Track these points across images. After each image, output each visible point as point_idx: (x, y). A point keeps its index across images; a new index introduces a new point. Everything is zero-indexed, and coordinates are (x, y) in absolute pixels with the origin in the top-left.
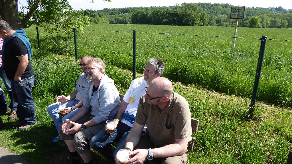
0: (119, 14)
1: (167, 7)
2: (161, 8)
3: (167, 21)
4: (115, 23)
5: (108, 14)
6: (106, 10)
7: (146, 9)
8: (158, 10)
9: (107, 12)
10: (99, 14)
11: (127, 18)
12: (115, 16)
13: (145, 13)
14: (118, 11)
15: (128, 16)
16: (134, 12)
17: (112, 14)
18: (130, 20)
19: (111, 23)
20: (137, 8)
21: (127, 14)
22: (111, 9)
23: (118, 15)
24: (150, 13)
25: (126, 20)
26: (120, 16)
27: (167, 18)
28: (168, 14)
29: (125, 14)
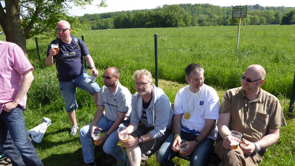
0: (101, 19)
1: (149, 10)
2: (143, 11)
3: (150, 24)
4: (97, 29)
5: (89, 20)
6: (87, 16)
7: (128, 12)
8: (140, 13)
9: (88, 17)
10: (80, 20)
11: (110, 23)
12: (97, 22)
13: (128, 17)
14: (99, 17)
15: (110, 20)
16: (116, 17)
17: (93, 20)
18: (113, 24)
19: (93, 28)
20: (119, 12)
21: (109, 19)
22: (92, 15)
23: (100, 20)
24: (132, 16)
25: (108, 25)
26: (102, 21)
27: (150, 20)
28: (151, 16)
29: (106, 19)
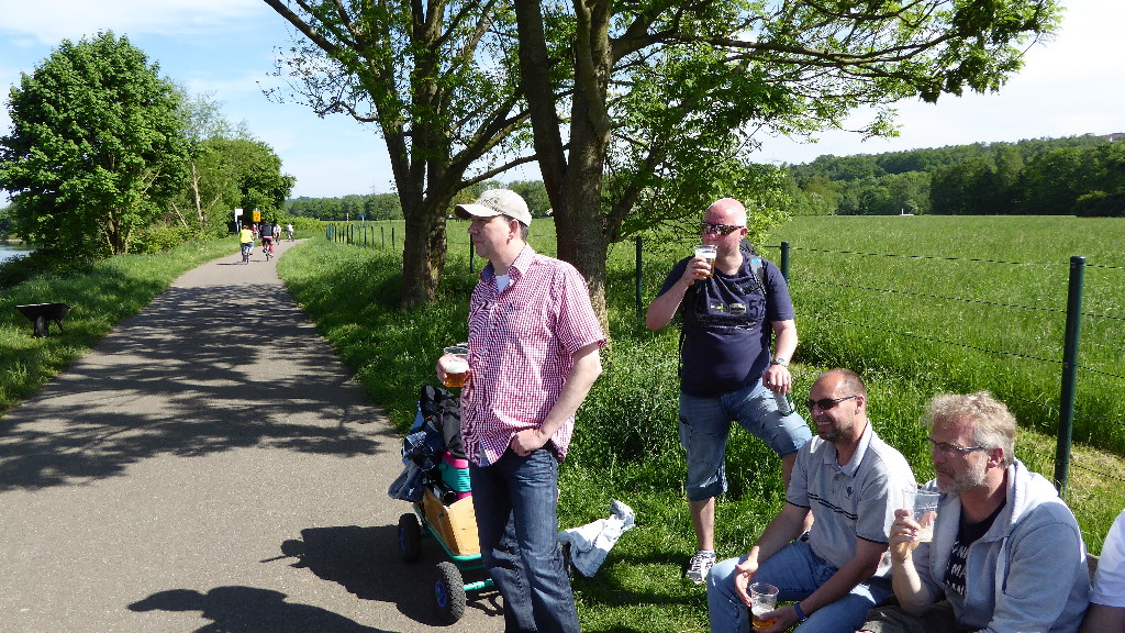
0: (878, 174)
1: (1101, 138)
2: (1071, 142)
3: (1100, 199)
4: (859, 213)
5: (831, 178)
6: (826, 165)
7: (999, 150)
8: (1058, 150)
9: (830, 168)
10: (800, 178)
11: (913, 191)
12: (861, 185)
13: (994, 169)
14: (872, 167)
15: (918, 179)
16: (944, 167)
17: (847, 177)
18: (925, 196)
19: (845, 210)
20: (958, 149)
21: (914, 174)
22: (846, 158)
23: (874, 180)
24: (1017, 165)
25: (905, 198)
26: (881, 184)
27: (1099, 183)
28: (1111, 165)
29: (902, 175)
